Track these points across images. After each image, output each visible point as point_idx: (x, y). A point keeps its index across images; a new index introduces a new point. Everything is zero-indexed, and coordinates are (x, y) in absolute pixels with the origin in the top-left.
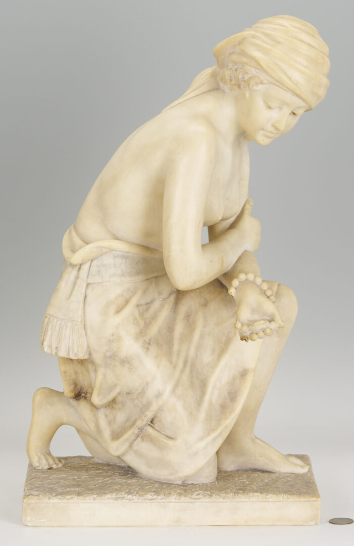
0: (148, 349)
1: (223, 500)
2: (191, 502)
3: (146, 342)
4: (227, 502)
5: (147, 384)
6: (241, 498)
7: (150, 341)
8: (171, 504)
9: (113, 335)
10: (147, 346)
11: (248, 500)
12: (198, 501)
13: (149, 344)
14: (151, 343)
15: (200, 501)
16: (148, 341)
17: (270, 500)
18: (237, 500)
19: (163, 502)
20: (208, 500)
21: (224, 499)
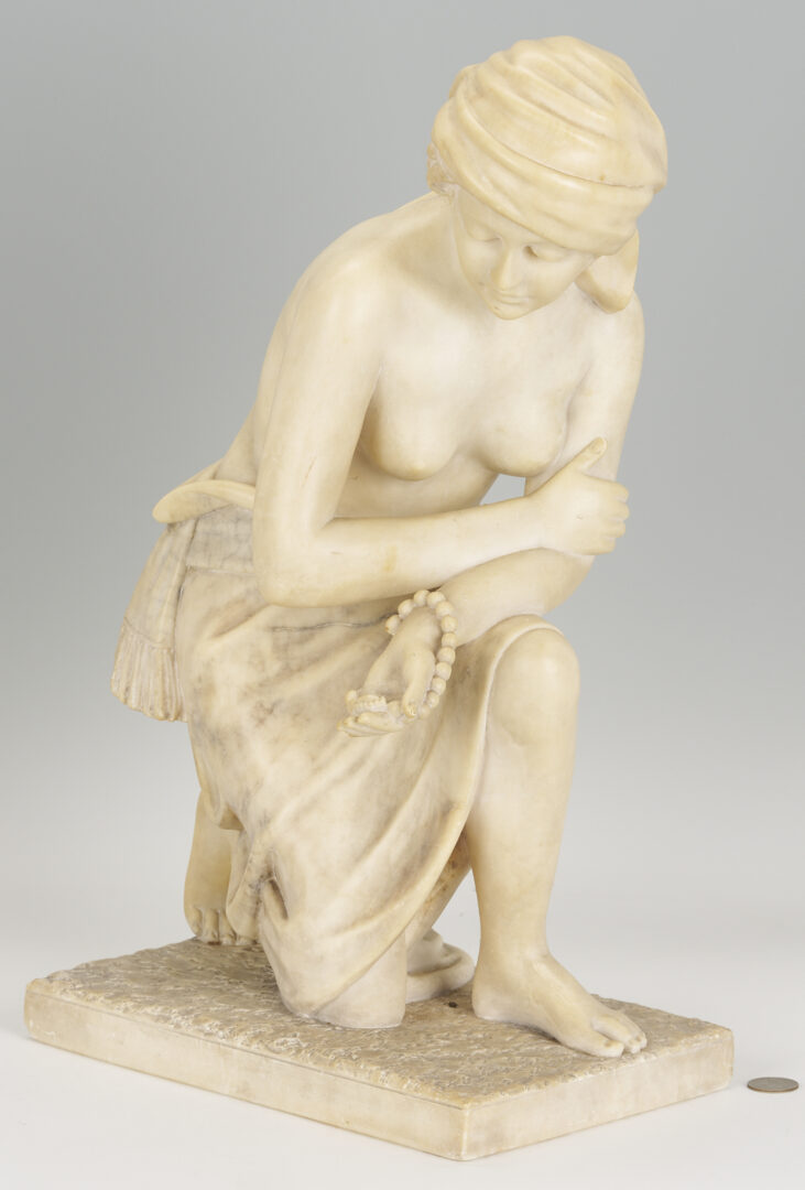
0: (261, 721)
1: (314, 1067)
2: (266, 1056)
3: (262, 706)
4: (319, 1071)
5: (248, 794)
6: (342, 1069)
7: (274, 705)
8: (235, 1051)
9: (200, 680)
10: (262, 715)
11: (352, 1076)
12: (274, 1055)
13: (271, 711)
14: (276, 711)
15: (278, 1056)
16: (267, 706)
17: (387, 1086)
18: (334, 1072)
19: (224, 1045)
20: (289, 1060)
21: (315, 1063)
